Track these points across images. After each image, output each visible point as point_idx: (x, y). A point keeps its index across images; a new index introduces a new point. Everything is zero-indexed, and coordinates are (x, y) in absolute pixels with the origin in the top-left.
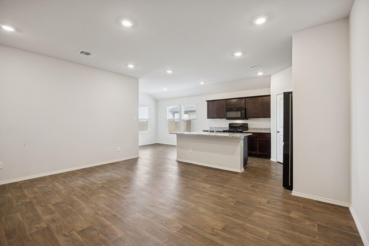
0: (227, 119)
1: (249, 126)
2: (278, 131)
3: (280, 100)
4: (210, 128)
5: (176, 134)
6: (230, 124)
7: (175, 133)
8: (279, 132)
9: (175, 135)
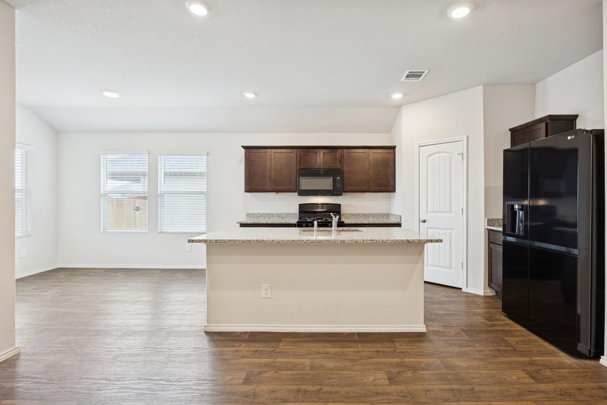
0: (299, 195)
1: (344, 210)
2: (422, 218)
3: (428, 157)
4: (248, 215)
5: (205, 241)
6: (301, 206)
7: (200, 241)
8: (425, 221)
9: (203, 246)
